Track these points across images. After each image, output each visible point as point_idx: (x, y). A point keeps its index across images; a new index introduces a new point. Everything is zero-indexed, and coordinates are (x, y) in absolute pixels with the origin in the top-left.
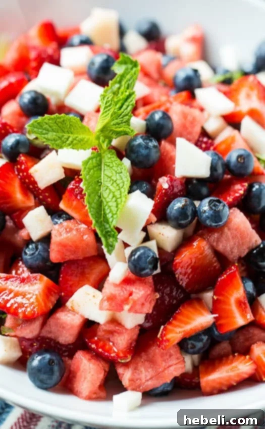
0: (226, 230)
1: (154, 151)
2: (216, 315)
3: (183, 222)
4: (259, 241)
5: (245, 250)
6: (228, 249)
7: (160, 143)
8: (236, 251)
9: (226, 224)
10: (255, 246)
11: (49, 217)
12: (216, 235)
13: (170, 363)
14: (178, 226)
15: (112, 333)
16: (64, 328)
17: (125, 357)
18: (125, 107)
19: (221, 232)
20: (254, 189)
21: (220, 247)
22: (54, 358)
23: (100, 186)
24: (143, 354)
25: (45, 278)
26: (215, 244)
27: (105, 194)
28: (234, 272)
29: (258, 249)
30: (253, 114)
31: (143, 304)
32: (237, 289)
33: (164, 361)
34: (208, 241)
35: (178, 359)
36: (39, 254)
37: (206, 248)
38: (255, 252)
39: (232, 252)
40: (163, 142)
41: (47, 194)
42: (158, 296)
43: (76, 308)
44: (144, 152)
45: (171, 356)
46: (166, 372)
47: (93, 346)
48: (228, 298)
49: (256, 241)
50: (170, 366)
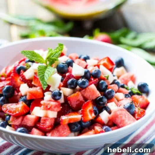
0: (87, 88)
1: (65, 67)
2: (82, 115)
3: (72, 86)
4: (100, 95)
5: (94, 97)
6: (88, 96)
7: (68, 67)
8: (91, 97)
9: (87, 87)
10: (98, 96)
11: (28, 87)
12: (84, 90)
13: (65, 131)
14: (71, 88)
15: (45, 120)
16: (29, 120)
17: (49, 127)
18: (56, 54)
19: (85, 89)
20: (101, 82)
21: (85, 95)
22: (24, 129)
23: (44, 73)
24: (56, 129)
25: (24, 103)
26: (83, 93)
27: (46, 74)
28: (89, 102)
29: (99, 98)
30: (105, 65)
31: (55, 107)
32: (89, 106)
33: (63, 131)
34: (81, 92)
35: (68, 129)
36: (24, 99)
37: (80, 95)
38: (98, 99)
39: (90, 97)
40: (70, 67)
41: (29, 82)
42: (61, 107)
43: (34, 114)
44: (62, 66)
45: (65, 129)
46: (63, 134)
47: (38, 125)
48: (86, 110)
49: (98, 94)
50: (65, 132)
